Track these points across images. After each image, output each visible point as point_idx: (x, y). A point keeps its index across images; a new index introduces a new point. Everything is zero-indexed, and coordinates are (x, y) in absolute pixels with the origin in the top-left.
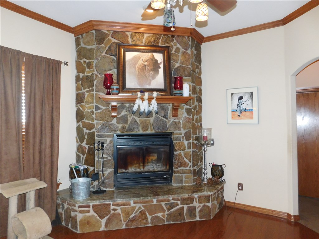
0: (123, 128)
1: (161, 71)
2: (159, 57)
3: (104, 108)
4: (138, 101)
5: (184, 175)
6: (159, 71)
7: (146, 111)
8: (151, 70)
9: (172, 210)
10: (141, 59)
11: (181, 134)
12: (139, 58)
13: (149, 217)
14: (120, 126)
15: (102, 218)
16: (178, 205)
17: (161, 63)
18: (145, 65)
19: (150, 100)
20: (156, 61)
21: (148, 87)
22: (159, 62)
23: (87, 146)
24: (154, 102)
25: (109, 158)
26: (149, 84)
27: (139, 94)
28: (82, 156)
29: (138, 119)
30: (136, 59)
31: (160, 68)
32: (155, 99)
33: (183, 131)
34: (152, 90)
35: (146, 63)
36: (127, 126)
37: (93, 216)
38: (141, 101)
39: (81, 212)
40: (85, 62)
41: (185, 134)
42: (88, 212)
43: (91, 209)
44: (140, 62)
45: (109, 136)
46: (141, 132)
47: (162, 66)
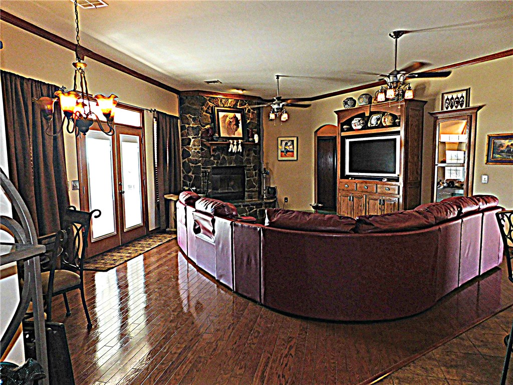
0: (217, 163)
1: (240, 125)
2: (239, 116)
3: (206, 149)
4: (231, 146)
5: (253, 193)
7: (236, 152)
8: (234, 125)
10: (228, 117)
11: (251, 166)
14: (216, 161)
16: (254, 209)
19: (238, 145)
20: (237, 118)
22: (239, 119)
23: (193, 176)
24: (240, 146)
25: (210, 182)
26: (234, 134)
27: (231, 141)
28: (188, 182)
30: (225, 117)
32: (240, 144)
33: (252, 165)
34: (237, 139)
35: (231, 120)
36: (220, 161)
38: (233, 146)
40: (190, 117)
41: (253, 167)
44: (228, 119)
45: (209, 168)
46: (228, 165)
47: (240, 122)
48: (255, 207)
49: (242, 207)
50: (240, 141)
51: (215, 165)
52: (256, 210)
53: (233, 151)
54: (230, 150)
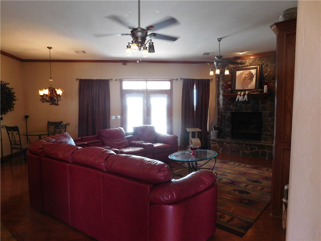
0: (235, 109)
2: (254, 71)
3: (227, 100)
6: (253, 79)
7: (242, 101)
8: (249, 79)
9: (252, 151)
10: (244, 74)
12: (243, 73)
13: (241, 152)
14: (234, 108)
15: (220, 147)
16: (256, 149)
17: (255, 74)
18: (246, 77)
19: (244, 95)
20: (252, 74)
21: (246, 88)
22: (254, 74)
24: (246, 96)
25: (228, 123)
26: (247, 87)
27: (239, 93)
28: (219, 122)
29: (243, 105)
30: (242, 74)
31: (254, 77)
32: (246, 95)
33: (268, 112)
35: (246, 76)
36: (237, 108)
37: (217, 146)
38: (240, 96)
39: (213, 143)
42: (215, 144)
43: (216, 143)
44: (244, 75)
45: (228, 113)
46: (244, 111)
47: (255, 76)
48: (257, 147)
49: (244, 145)
50: (247, 92)
51: (233, 111)
52: (258, 151)
53: (240, 100)
54: (237, 99)
